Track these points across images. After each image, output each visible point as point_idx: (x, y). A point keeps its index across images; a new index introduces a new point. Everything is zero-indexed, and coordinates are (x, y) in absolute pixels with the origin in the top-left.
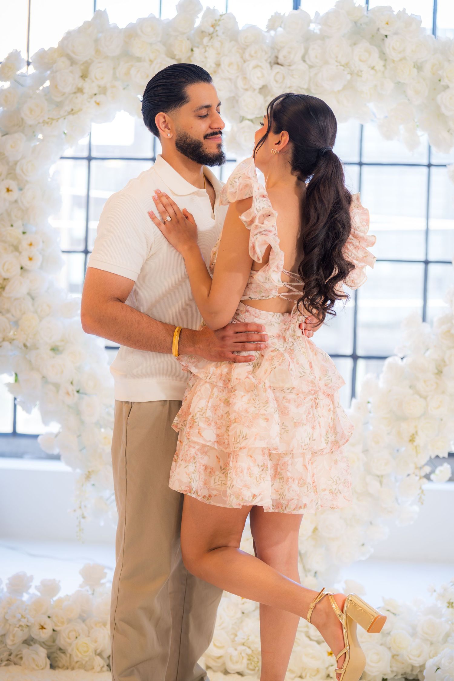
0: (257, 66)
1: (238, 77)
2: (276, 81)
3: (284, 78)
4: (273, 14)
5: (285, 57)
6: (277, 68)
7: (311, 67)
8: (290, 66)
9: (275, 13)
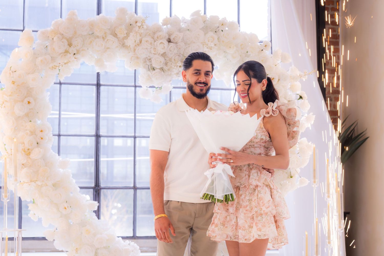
0: (161, 43)
1: (151, 48)
2: (170, 51)
3: (174, 49)
4: (165, 17)
5: (174, 39)
6: (171, 44)
7: (185, 44)
8: (176, 43)
9: (166, 17)
